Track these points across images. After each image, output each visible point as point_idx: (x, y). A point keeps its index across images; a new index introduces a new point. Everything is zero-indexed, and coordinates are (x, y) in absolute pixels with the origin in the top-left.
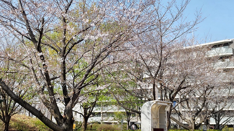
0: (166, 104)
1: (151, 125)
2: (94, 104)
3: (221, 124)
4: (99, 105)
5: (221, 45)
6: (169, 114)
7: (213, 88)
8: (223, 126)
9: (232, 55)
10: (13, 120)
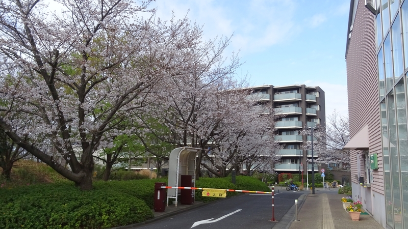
0: (197, 151)
1: (179, 171)
2: (120, 149)
3: (252, 170)
4: (126, 150)
5: (259, 90)
6: (199, 160)
7: (244, 135)
8: (253, 172)
9: (268, 101)
10: (16, 167)
